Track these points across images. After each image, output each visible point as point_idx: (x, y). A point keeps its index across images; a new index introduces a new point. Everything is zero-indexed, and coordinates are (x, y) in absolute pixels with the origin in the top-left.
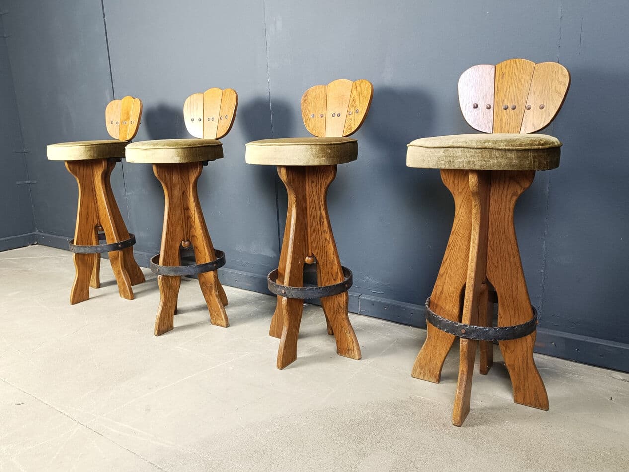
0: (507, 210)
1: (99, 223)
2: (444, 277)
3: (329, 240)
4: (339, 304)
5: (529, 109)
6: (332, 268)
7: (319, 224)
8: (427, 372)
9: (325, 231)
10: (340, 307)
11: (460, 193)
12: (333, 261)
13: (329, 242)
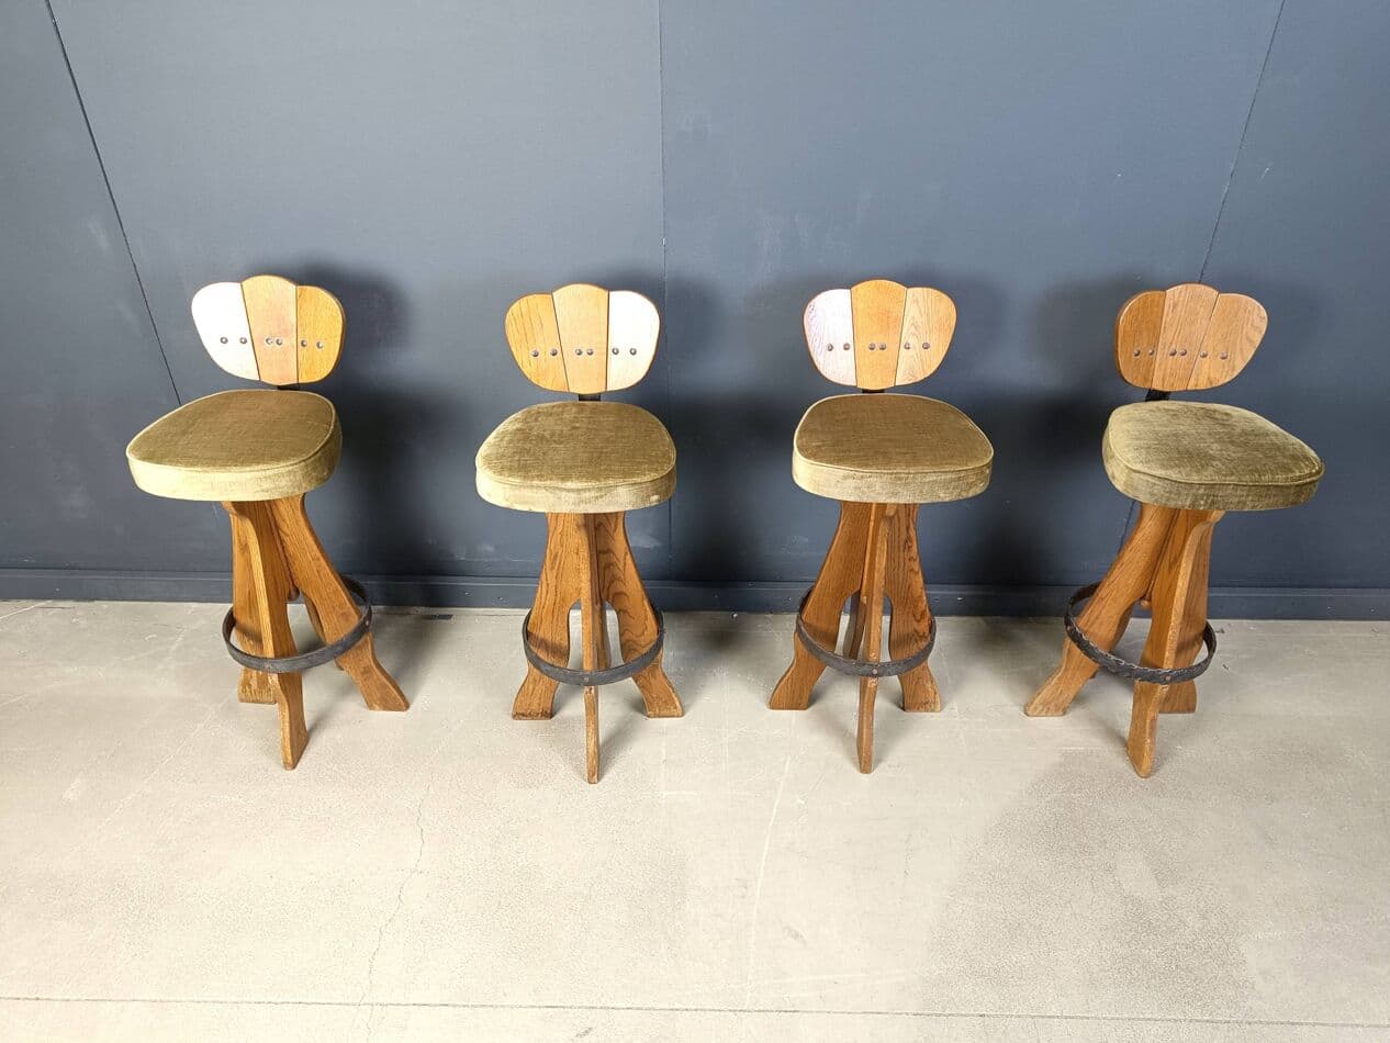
5: (1204, 356)
6: (916, 607)
7: (902, 549)
12: (920, 597)
13: (917, 573)
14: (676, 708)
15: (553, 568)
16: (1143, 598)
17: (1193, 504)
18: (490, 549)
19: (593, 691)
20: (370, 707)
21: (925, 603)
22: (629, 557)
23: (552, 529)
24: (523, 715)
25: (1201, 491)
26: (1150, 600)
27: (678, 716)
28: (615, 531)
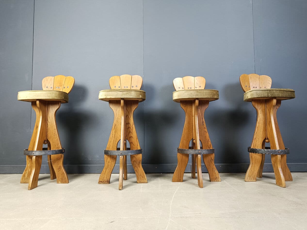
0: (275, 114)
1: (46, 139)
2: (256, 139)
3: (206, 131)
4: (211, 158)
6: (208, 143)
7: (202, 124)
8: (252, 178)
9: (204, 128)
10: (212, 159)
11: (260, 109)
12: (209, 140)
13: (207, 132)
14: (145, 179)
15: (114, 129)
16: (265, 139)
17: (267, 95)
18: (98, 156)
19: (122, 157)
20: (58, 183)
21: (210, 142)
22: (134, 125)
23: (115, 117)
24: (101, 182)
25: (268, 92)
26: (268, 139)
27: (146, 183)
28: (130, 117)
